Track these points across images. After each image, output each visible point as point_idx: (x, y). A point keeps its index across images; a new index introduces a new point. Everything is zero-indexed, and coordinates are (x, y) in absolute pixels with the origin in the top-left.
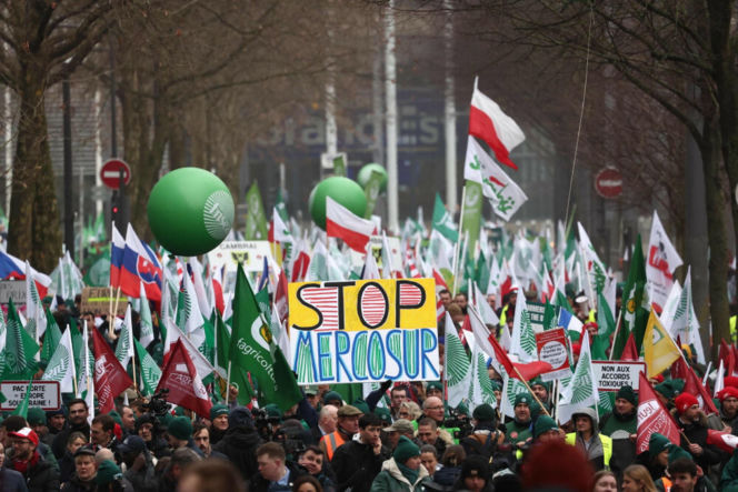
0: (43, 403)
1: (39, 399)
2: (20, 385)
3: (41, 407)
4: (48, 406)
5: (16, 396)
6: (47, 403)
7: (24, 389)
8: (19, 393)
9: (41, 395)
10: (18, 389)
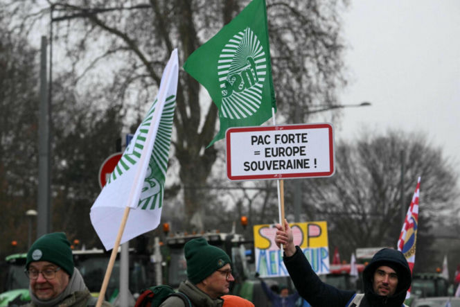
0: (303, 164)
1: (298, 156)
2: (263, 134)
3: (300, 170)
4: (312, 170)
5: (257, 153)
6: (311, 163)
7: (272, 139)
8: (262, 148)
9: (301, 150)
10: (260, 140)
